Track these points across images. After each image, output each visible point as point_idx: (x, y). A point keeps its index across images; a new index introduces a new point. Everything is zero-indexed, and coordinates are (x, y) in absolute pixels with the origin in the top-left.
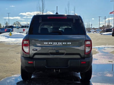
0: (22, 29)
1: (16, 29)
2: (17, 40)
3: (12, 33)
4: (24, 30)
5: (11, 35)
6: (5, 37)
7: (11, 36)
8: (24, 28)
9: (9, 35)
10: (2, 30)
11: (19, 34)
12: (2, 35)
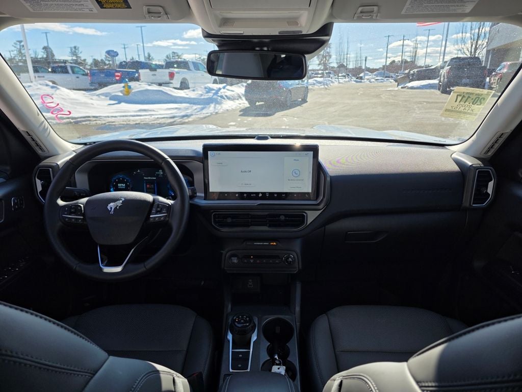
0: (167, 71)
1: (148, 70)
2: (145, 110)
3: (130, 87)
4: (172, 75)
5: (128, 93)
6: (111, 99)
7: (127, 97)
8: (171, 70)
9: (121, 92)
10: (106, 76)
11: (155, 87)
12: (102, 94)
